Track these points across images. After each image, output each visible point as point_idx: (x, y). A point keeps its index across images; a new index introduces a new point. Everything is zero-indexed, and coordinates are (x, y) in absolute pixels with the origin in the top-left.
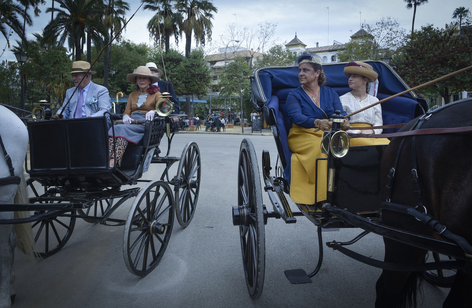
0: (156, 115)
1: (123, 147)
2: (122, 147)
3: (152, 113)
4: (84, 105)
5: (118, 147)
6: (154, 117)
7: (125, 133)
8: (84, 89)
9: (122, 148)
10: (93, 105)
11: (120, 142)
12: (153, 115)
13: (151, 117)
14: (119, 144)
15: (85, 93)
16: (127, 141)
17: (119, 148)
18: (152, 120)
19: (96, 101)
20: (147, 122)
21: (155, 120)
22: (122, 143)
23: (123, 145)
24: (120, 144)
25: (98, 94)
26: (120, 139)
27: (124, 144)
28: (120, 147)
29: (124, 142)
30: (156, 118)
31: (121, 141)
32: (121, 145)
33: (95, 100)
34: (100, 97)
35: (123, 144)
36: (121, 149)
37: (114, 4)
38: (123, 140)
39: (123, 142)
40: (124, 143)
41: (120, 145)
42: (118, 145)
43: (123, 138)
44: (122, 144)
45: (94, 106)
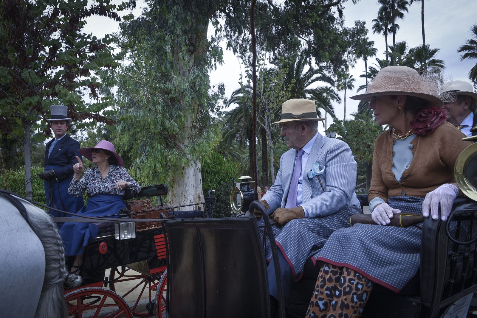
0: (461, 198)
1: (355, 300)
2: (353, 298)
3: (446, 195)
4: (301, 180)
5: (339, 297)
6: (455, 205)
7: (361, 256)
8: (304, 149)
9: (352, 300)
10: (316, 180)
11: (347, 283)
12: (451, 202)
13: (443, 209)
14: (345, 288)
15: (304, 157)
16: (369, 280)
17: (343, 303)
18: (444, 218)
19: (323, 171)
20: (429, 224)
21: (456, 217)
22: (354, 286)
23: (354, 294)
24: (348, 289)
25: (326, 157)
26: (349, 274)
27: (357, 289)
28: (346, 299)
29: (358, 283)
30: (462, 208)
31: (350, 280)
32: (349, 293)
33: (321, 169)
34: (329, 163)
35: (354, 291)
36: (347, 306)
37: (426, 65)
38: (355, 276)
39: (355, 283)
40: (360, 286)
41: (346, 293)
42: (340, 291)
43: (356, 272)
44: (351, 289)
45: (319, 180)
